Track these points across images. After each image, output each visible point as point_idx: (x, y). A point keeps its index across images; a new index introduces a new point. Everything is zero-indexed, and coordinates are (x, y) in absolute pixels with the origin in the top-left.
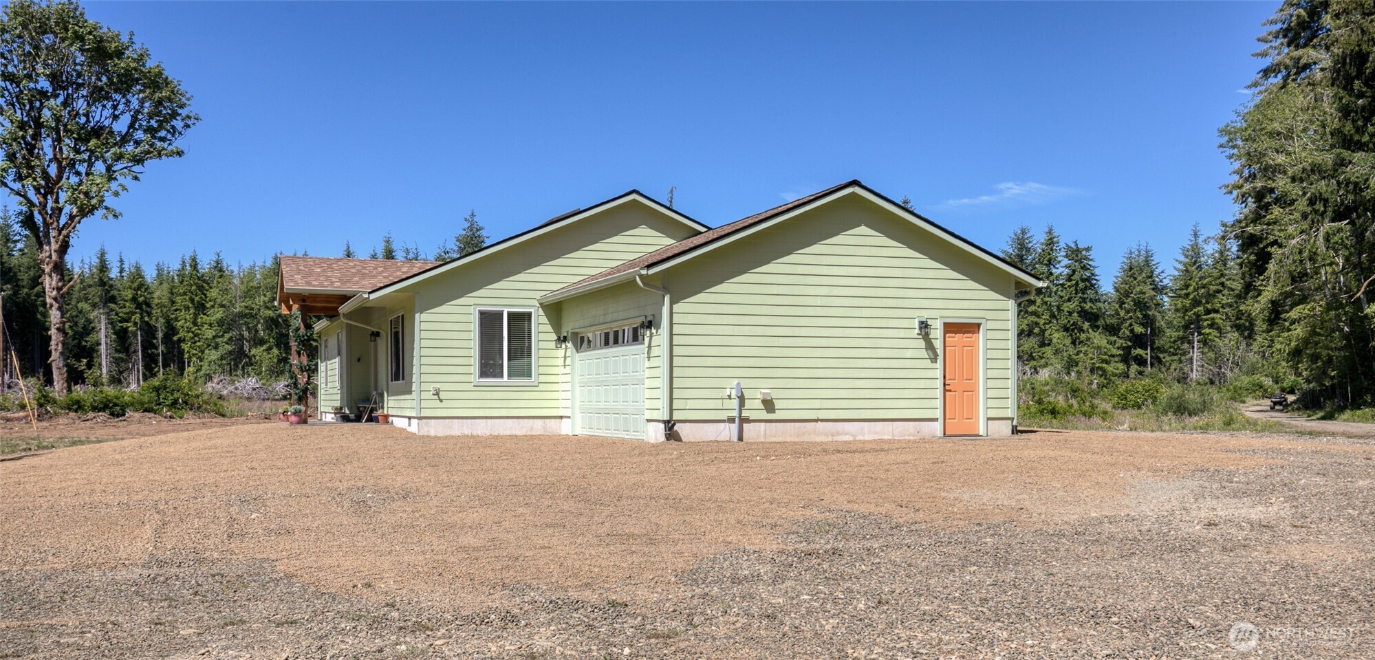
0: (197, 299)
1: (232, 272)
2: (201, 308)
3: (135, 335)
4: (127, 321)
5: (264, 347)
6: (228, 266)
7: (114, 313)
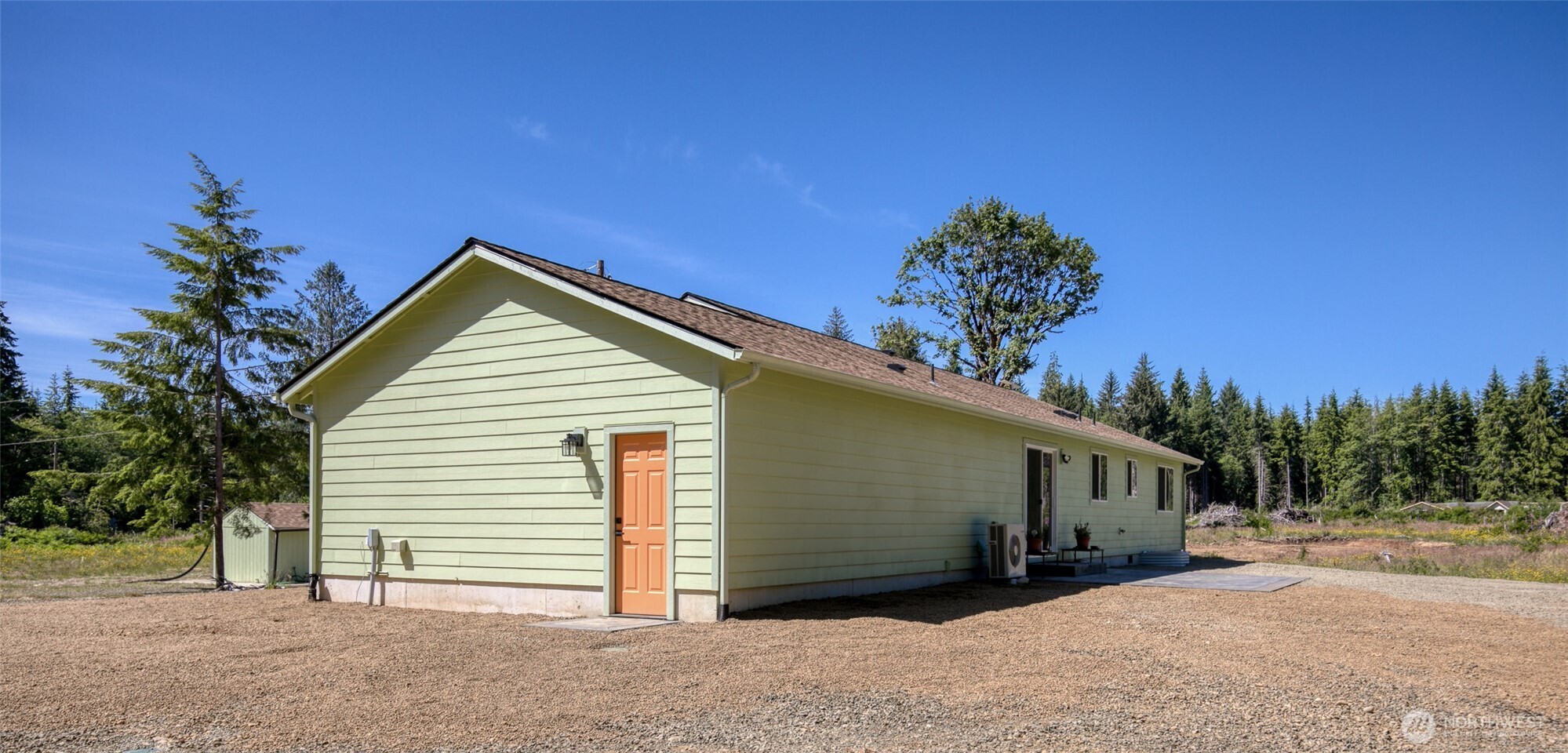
0: (1334, 433)
1: (1370, 406)
2: (1337, 441)
3: (1285, 468)
4: (1279, 457)
5: (1397, 475)
6: (1367, 401)
7: (1267, 450)
